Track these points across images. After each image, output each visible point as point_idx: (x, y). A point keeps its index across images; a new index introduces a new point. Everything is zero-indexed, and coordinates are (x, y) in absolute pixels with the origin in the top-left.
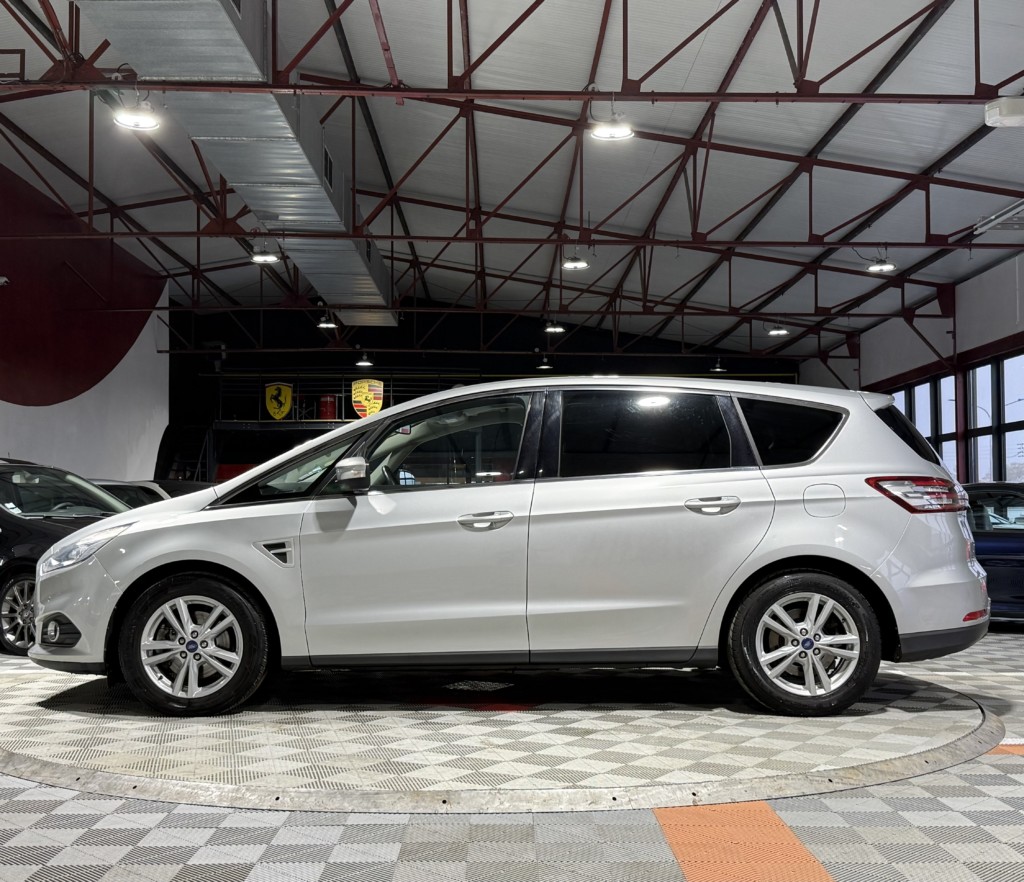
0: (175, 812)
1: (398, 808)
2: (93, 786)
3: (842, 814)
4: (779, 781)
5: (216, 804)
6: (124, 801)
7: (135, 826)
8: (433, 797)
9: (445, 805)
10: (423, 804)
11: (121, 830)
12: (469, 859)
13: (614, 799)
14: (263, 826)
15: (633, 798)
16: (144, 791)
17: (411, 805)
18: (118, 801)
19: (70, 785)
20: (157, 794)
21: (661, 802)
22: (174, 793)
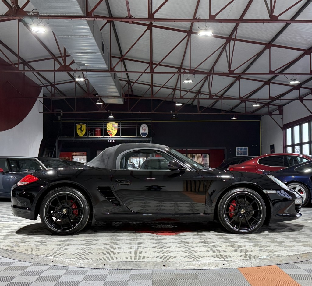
0: (68, 270)
1: (148, 268)
3: (304, 270)
5: (83, 267)
6: (49, 266)
7: (56, 275)
8: (160, 264)
9: (164, 267)
10: (156, 266)
11: (51, 276)
12: (178, 285)
13: (224, 265)
14: (101, 274)
15: (230, 264)
16: (56, 262)
17: (152, 267)
18: (47, 266)
19: (29, 261)
20: (61, 264)
21: (240, 266)
22: (67, 263)
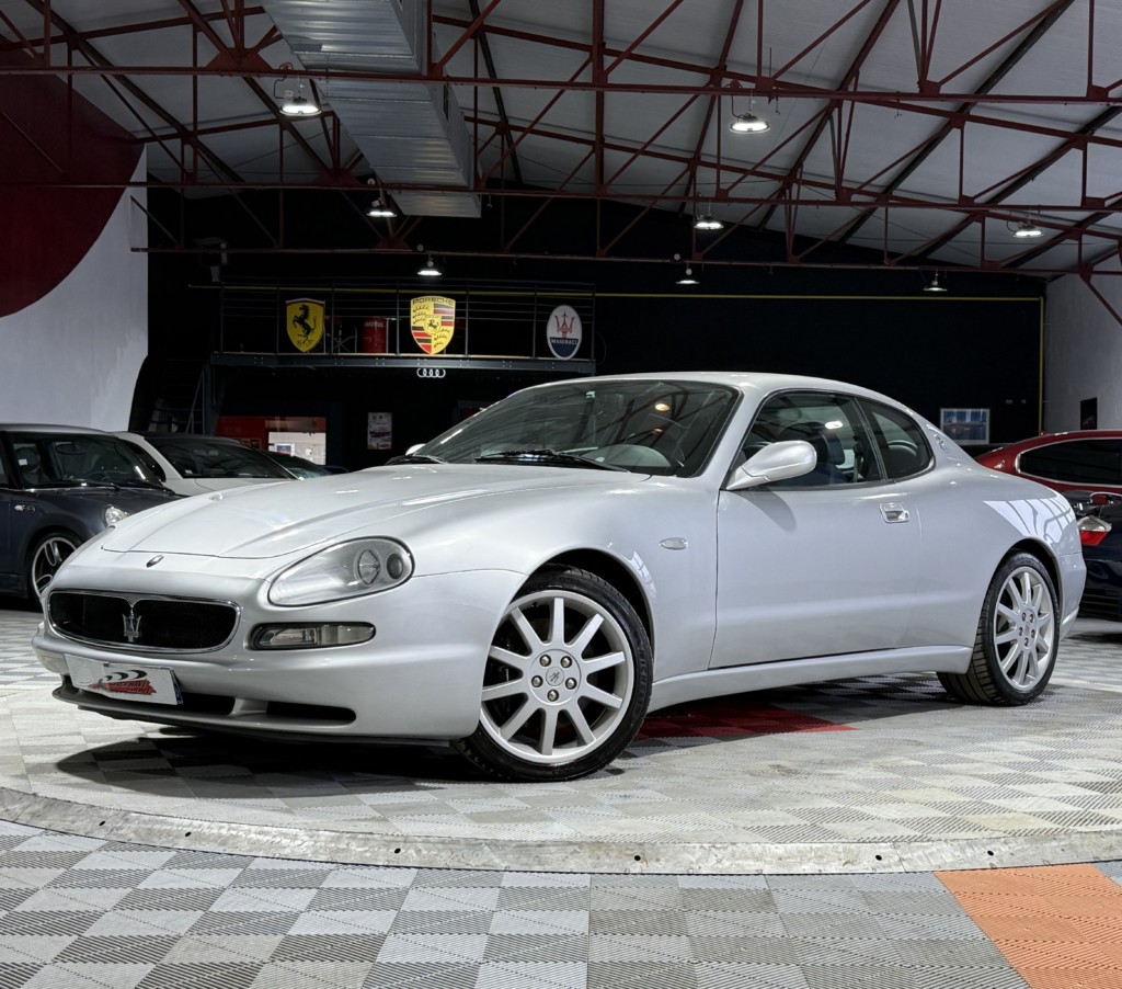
0: (252, 867)
1: (572, 865)
2: (128, 832)
4: (1109, 837)
5: (310, 857)
6: (174, 853)
7: (201, 886)
8: (621, 852)
9: (638, 863)
10: (607, 861)
11: (181, 891)
12: (691, 931)
13: (879, 858)
15: (905, 857)
16: (201, 837)
17: (591, 861)
18: (166, 852)
19: (91, 832)
20: (223, 843)
21: (945, 863)
22: (246, 843)
